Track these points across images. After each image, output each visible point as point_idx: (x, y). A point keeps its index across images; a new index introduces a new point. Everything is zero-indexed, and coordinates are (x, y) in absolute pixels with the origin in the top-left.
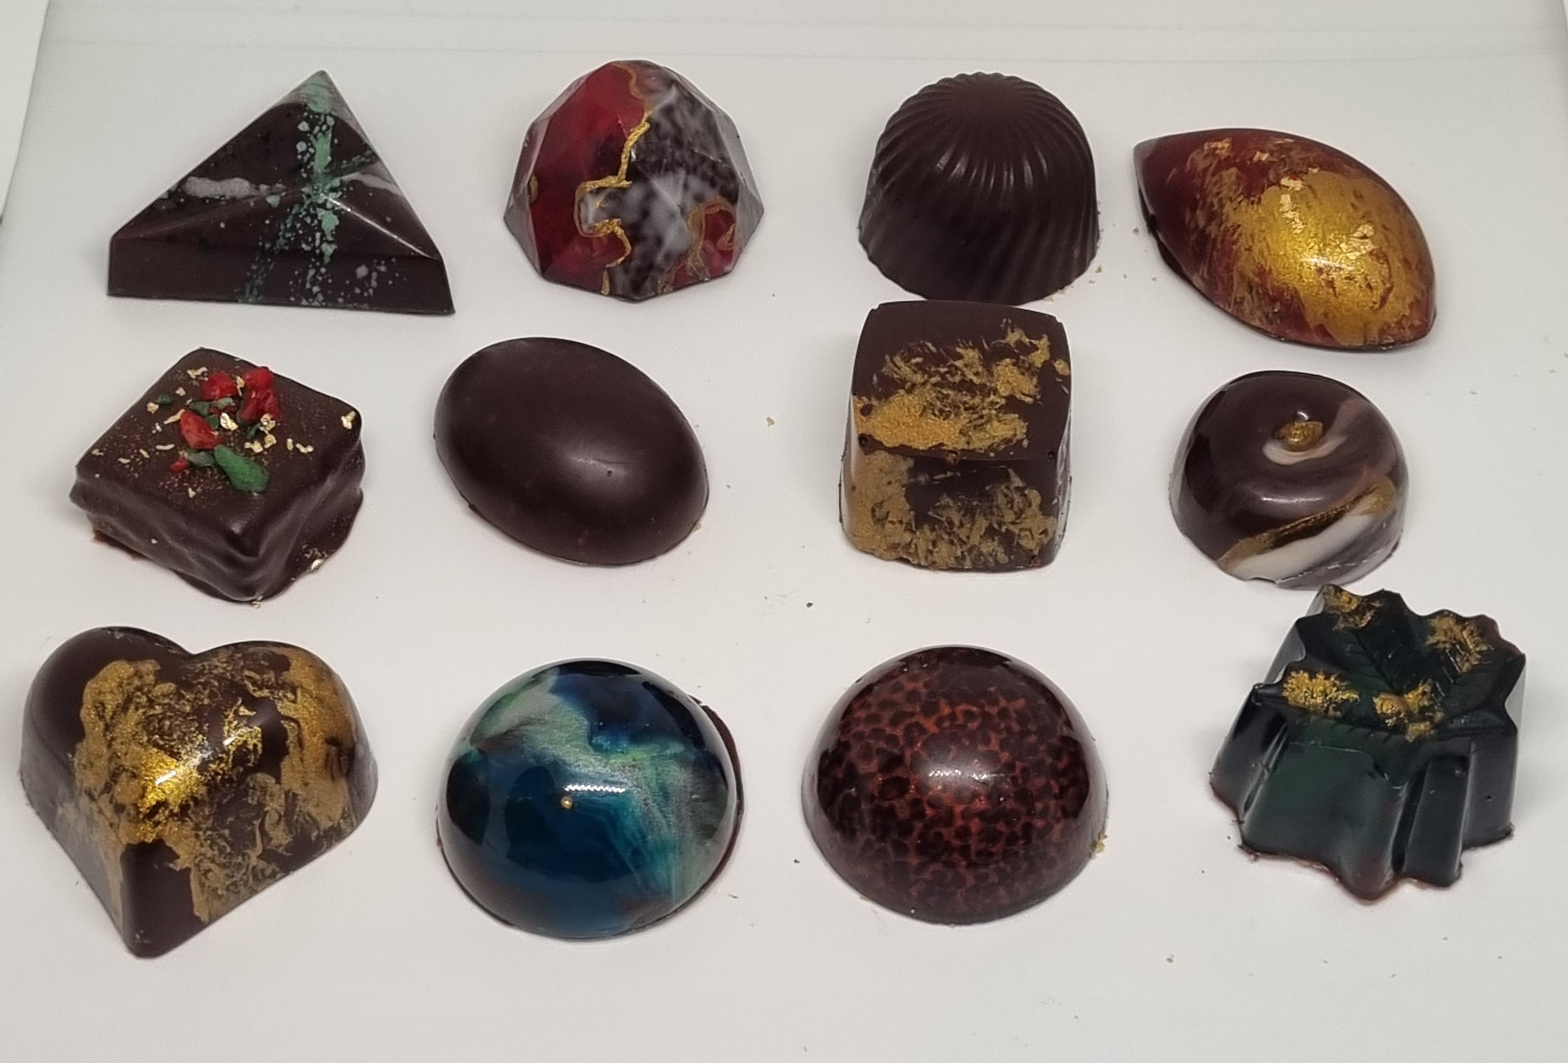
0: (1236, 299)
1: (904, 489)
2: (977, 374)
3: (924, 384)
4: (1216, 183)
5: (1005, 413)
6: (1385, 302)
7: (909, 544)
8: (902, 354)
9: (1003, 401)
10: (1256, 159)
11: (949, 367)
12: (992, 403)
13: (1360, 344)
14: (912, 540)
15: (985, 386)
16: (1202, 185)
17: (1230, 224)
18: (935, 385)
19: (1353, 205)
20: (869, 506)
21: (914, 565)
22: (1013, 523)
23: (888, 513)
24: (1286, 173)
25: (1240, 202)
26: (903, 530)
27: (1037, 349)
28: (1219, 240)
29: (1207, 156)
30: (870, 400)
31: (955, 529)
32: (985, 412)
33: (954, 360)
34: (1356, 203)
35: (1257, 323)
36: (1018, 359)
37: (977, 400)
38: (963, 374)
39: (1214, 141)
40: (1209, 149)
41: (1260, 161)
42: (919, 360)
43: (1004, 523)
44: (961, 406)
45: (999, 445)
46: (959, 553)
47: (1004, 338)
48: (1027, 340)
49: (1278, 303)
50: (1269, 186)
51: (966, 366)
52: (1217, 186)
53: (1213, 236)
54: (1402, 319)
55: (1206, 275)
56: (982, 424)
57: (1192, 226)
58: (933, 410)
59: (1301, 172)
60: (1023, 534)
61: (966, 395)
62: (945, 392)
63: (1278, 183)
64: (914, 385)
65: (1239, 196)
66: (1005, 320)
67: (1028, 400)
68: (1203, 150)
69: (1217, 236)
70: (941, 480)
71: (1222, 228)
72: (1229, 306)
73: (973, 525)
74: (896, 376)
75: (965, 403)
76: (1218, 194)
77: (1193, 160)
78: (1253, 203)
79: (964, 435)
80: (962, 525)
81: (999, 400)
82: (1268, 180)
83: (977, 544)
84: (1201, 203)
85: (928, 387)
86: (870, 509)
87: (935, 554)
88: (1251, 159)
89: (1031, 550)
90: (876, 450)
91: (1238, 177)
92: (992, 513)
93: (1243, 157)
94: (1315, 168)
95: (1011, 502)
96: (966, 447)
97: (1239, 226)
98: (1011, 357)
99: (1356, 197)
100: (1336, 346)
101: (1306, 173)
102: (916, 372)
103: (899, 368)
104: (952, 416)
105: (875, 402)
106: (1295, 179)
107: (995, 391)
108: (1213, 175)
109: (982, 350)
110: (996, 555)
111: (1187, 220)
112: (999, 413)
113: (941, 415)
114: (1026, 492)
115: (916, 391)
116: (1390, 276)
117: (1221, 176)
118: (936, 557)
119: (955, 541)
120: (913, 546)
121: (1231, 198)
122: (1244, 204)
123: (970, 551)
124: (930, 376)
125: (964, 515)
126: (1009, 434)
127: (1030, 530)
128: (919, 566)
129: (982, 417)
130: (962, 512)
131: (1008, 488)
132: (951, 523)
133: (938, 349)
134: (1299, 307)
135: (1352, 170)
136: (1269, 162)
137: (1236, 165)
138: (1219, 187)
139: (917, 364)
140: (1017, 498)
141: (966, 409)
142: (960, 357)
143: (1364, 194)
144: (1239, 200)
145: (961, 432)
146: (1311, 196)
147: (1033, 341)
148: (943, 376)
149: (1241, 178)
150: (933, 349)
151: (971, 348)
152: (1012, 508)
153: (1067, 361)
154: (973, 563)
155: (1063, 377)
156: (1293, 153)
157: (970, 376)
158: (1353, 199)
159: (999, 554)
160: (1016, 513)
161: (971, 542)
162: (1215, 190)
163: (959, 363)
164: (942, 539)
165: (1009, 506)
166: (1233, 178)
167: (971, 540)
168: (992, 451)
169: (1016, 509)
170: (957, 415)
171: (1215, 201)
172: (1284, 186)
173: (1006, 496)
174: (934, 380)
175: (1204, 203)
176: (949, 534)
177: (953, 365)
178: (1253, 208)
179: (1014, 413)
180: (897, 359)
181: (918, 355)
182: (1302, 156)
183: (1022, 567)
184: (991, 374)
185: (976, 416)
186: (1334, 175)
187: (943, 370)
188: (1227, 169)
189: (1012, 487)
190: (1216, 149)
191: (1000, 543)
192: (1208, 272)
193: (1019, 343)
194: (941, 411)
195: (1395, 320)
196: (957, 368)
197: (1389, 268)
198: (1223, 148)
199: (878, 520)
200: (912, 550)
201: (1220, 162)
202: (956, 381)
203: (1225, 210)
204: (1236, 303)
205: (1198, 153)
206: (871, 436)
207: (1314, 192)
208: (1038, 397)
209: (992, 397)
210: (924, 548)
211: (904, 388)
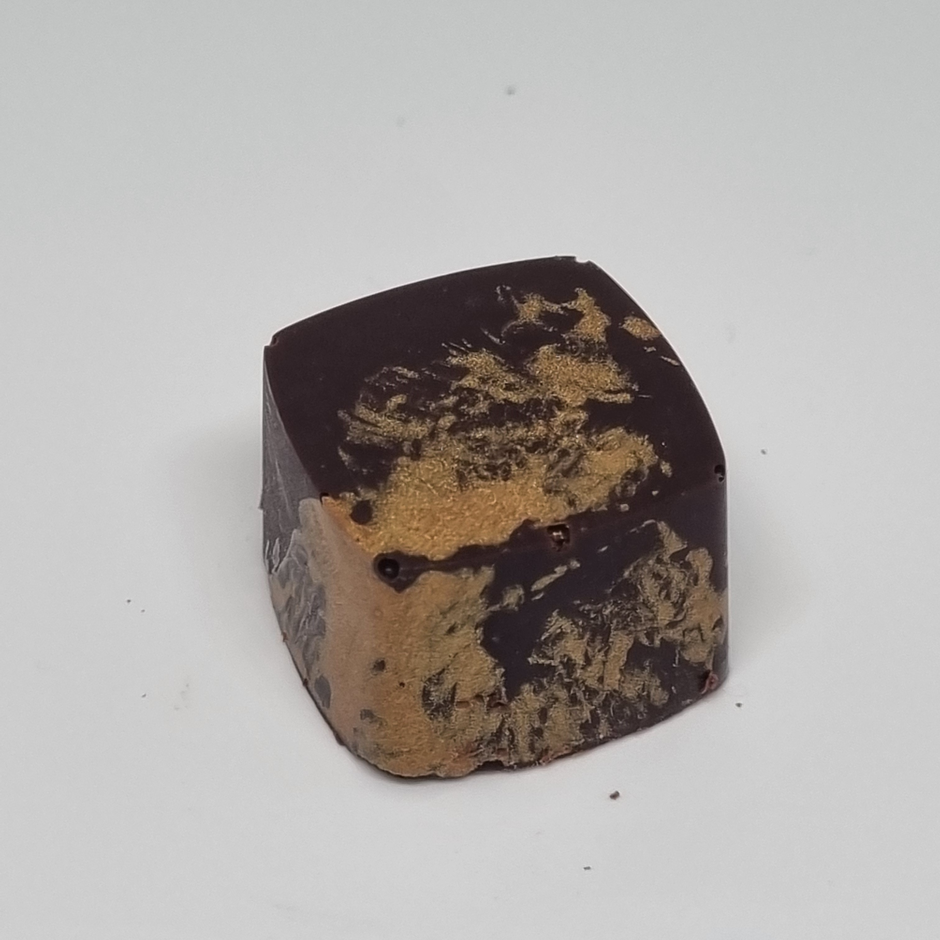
1: (479, 631)
2: (509, 387)
3: (433, 435)
5: (599, 432)
7: (499, 733)
8: (365, 400)
9: (583, 415)
11: (454, 393)
12: (568, 425)
14: (503, 723)
15: (538, 402)
18: (452, 430)
20: (417, 687)
21: (511, 768)
22: (672, 625)
23: (454, 688)
26: (485, 709)
27: (581, 315)
30: (357, 494)
31: (578, 673)
32: (565, 442)
33: (460, 380)
36: (563, 341)
37: (540, 429)
38: (487, 396)
42: (398, 399)
43: (657, 630)
44: (519, 447)
45: (624, 488)
46: (586, 715)
47: (517, 318)
48: (555, 307)
51: (484, 381)
56: (575, 464)
58: (475, 470)
60: (688, 639)
61: (514, 427)
62: (479, 435)
64: (417, 445)
66: (498, 290)
67: (624, 398)
70: (549, 588)
73: (606, 654)
74: (376, 439)
75: (521, 441)
79: (557, 492)
80: (588, 661)
81: (575, 416)
83: (617, 687)
85: (444, 436)
86: (419, 692)
87: (546, 734)
89: (702, 664)
90: (418, 574)
92: (637, 619)
95: (666, 585)
96: (570, 511)
98: (549, 342)
102: (406, 421)
103: (375, 425)
104: (514, 468)
105: (370, 495)
107: (559, 404)
109: (493, 348)
110: (648, 695)
112: (589, 436)
113: (496, 474)
114: (689, 557)
115: (429, 451)
118: (549, 740)
119: (580, 695)
120: (507, 733)
123: (605, 705)
124: (436, 419)
125: (592, 640)
126: (630, 464)
127: (699, 629)
128: (522, 766)
129: (564, 453)
130: (587, 636)
131: (659, 561)
132: (569, 665)
133: (421, 373)
139: (400, 408)
140: (676, 574)
141: (531, 450)
142: (463, 372)
145: (548, 491)
147: (564, 305)
148: (455, 409)
150: (410, 374)
151: (471, 350)
152: (668, 597)
153: (640, 314)
154: (612, 723)
155: (649, 343)
157: (502, 395)
159: (652, 692)
160: (674, 604)
161: (606, 688)
163: (469, 382)
164: (557, 699)
165: (664, 593)
167: (607, 681)
168: (622, 501)
169: (674, 597)
170: (521, 464)
173: (657, 576)
174: (447, 421)
176: (568, 687)
177: (461, 389)
179: (615, 426)
180: (362, 411)
181: (391, 393)
183: (688, 701)
184: (536, 380)
185: (553, 456)
187: (451, 400)
189: (666, 558)
191: (654, 671)
193: (546, 316)
194: (492, 469)
196: (471, 391)
199: (438, 708)
200: (505, 743)
202: (484, 410)
206: (398, 553)
208: (635, 387)
209: (561, 416)
210: (526, 728)
211: (402, 454)
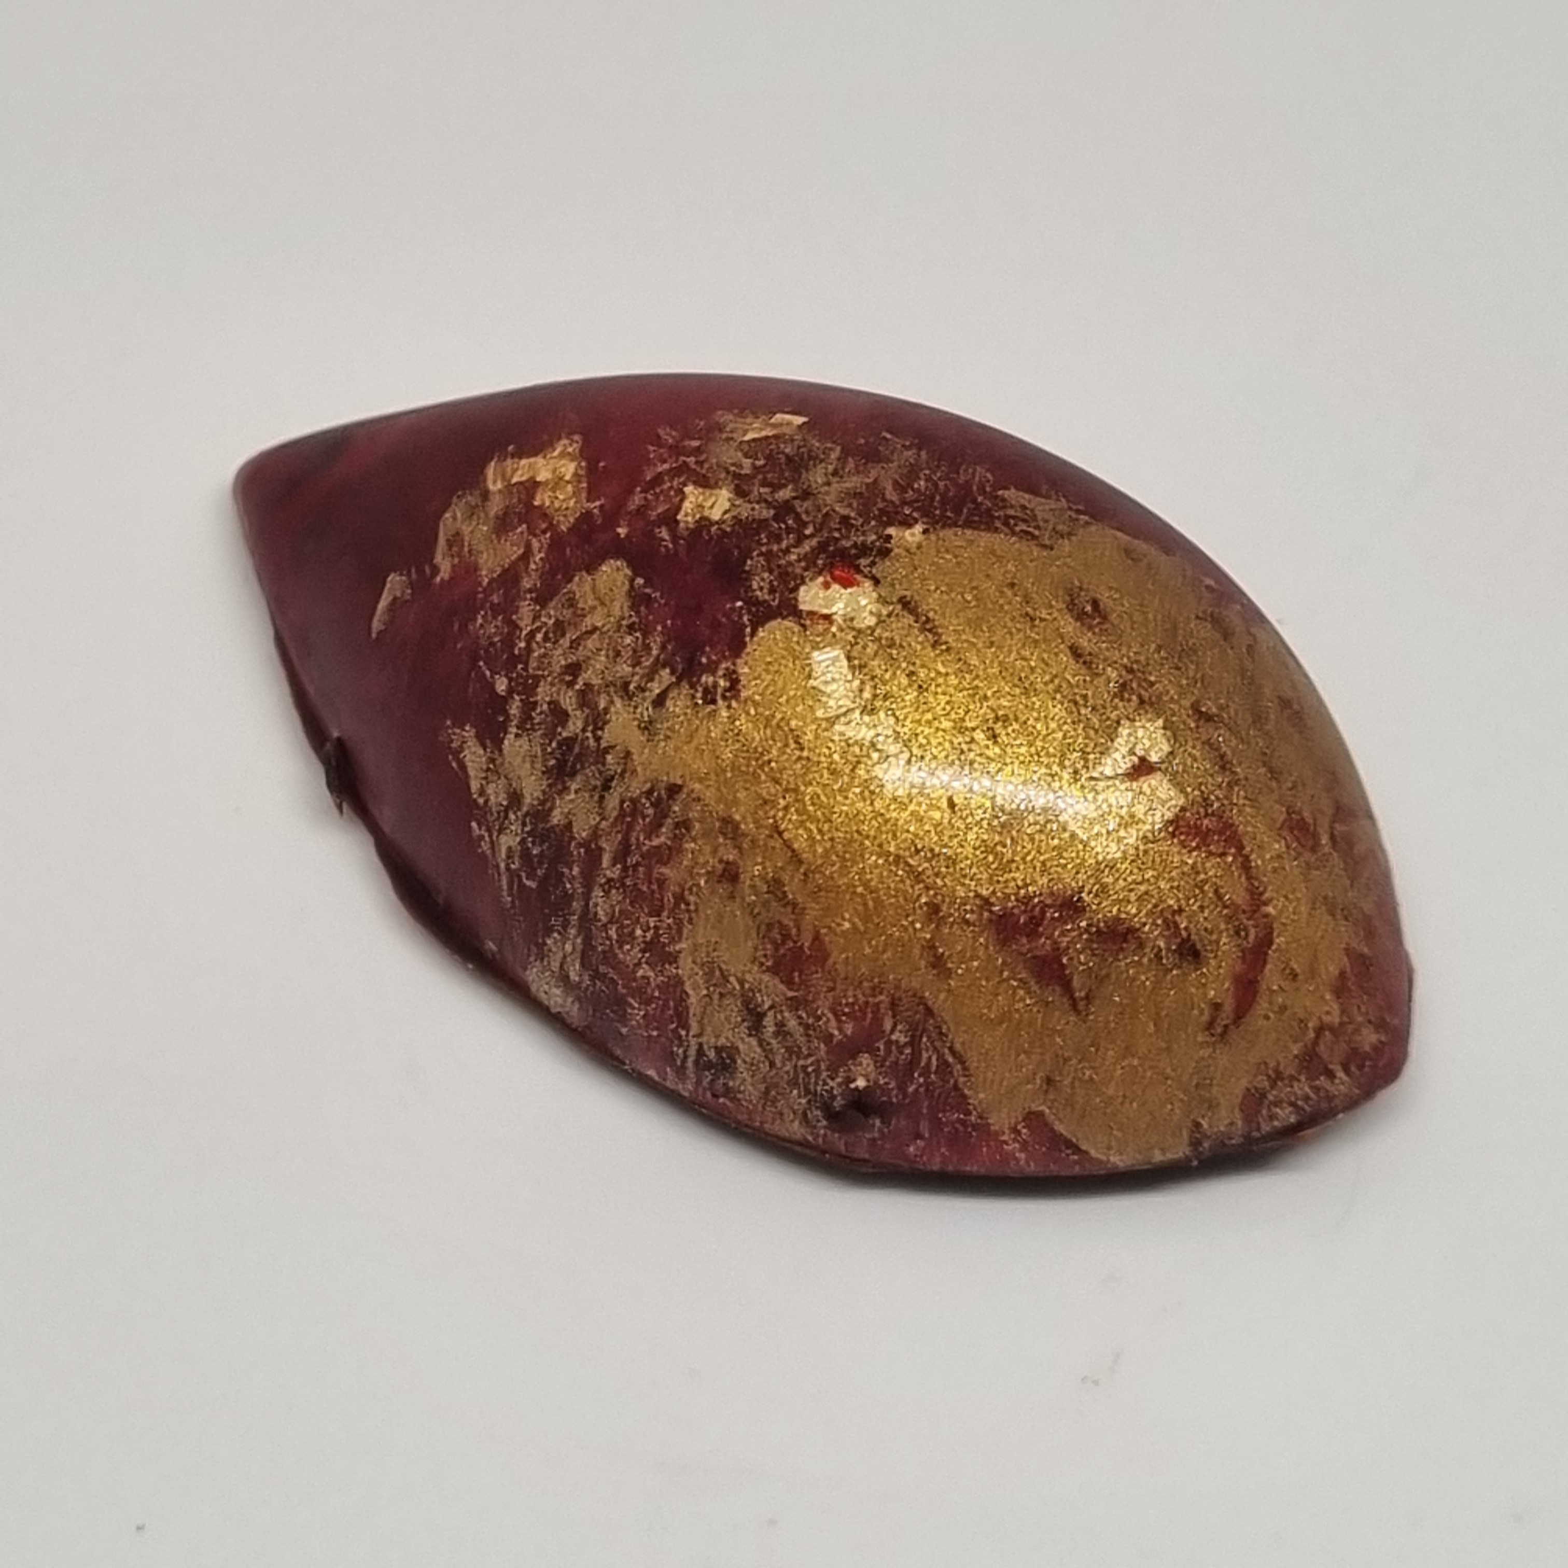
0: (700, 1052)
4: (560, 627)
6: (1255, 993)
10: (687, 515)
13: (1179, 1151)
16: (509, 641)
17: (636, 787)
19: (1076, 652)
24: (810, 561)
25: (659, 701)
28: (608, 847)
29: (503, 525)
34: (1085, 642)
35: (795, 1129)
39: (519, 454)
40: (509, 487)
41: (704, 523)
49: (865, 1059)
50: (758, 623)
52: (565, 642)
53: (581, 832)
54: (1315, 1043)
55: (574, 972)
57: (496, 795)
59: (864, 550)
63: (790, 609)
65: (650, 676)
68: (486, 495)
69: (595, 833)
71: (612, 802)
72: (681, 1071)
76: (574, 669)
77: (455, 540)
78: (710, 697)
82: (751, 602)
84: (514, 709)
88: (670, 520)
91: (637, 599)
93: (641, 511)
94: (907, 523)
97: (674, 790)
99: (1080, 616)
100: (1096, 1170)
101: (885, 553)
106: (847, 583)
108: (542, 599)
111: (474, 771)
116: (1257, 899)
117: (571, 602)
121: (626, 685)
122: (677, 704)
134: (944, 1065)
135: (1042, 507)
136: (737, 520)
137: (618, 549)
138: (575, 644)
143: (1105, 597)
144: (656, 688)
146: (917, 641)
149: (648, 600)
156: (816, 477)
158: (1069, 625)
162: (559, 660)
166: (620, 606)
171: (568, 701)
172: (811, 613)
175: (529, 706)
178: (713, 714)
182: (853, 482)
186: (985, 539)
188: (591, 567)
190: (532, 486)
192: (585, 963)
195: (1296, 1049)
197: (1246, 866)
198: (558, 482)
201: (557, 545)
203: (608, 736)
204: (702, 1063)
205: (472, 512)
207: (928, 626)
